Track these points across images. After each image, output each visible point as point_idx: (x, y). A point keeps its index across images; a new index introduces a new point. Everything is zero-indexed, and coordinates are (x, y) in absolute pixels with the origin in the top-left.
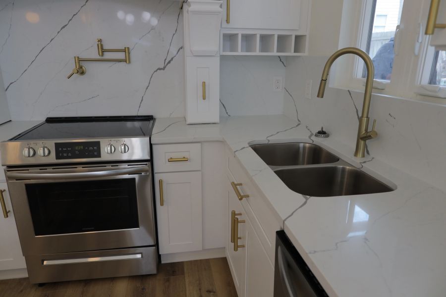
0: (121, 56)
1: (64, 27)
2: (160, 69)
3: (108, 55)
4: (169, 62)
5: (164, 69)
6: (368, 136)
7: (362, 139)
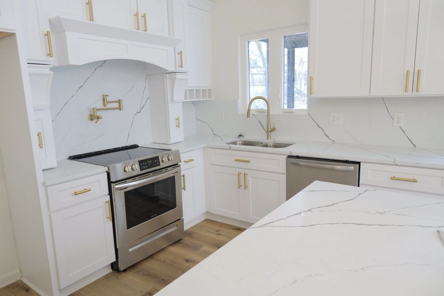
0: (116, 105)
1: (81, 87)
2: (138, 113)
3: (109, 106)
4: (143, 108)
5: (140, 112)
6: (273, 130)
7: (270, 132)
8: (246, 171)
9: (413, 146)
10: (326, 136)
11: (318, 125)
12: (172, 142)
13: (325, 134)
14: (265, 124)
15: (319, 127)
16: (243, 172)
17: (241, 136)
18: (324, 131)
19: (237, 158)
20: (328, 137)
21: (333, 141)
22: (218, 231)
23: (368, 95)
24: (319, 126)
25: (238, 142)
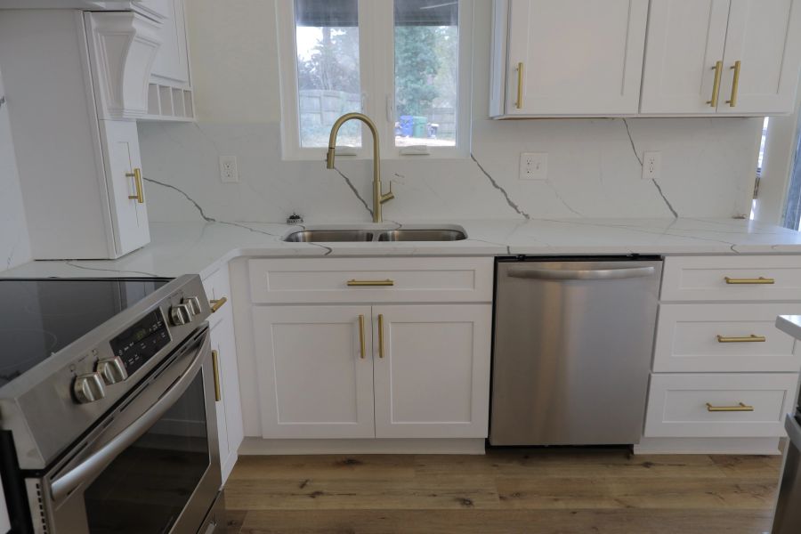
6: (389, 198)
7: (382, 202)
8: (378, 310)
9: (674, 216)
10: (511, 204)
11: (493, 182)
12: (125, 251)
13: (509, 202)
14: (362, 184)
15: (497, 187)
16: (365, 311)
17: (298, 217)
18: (506, 195)
19: (350, 277)
20: (515, 208)
21: (526, 216)
22: (303, 485)
23: (636, 111)
24: (497, 183)
25: (300, 235)
